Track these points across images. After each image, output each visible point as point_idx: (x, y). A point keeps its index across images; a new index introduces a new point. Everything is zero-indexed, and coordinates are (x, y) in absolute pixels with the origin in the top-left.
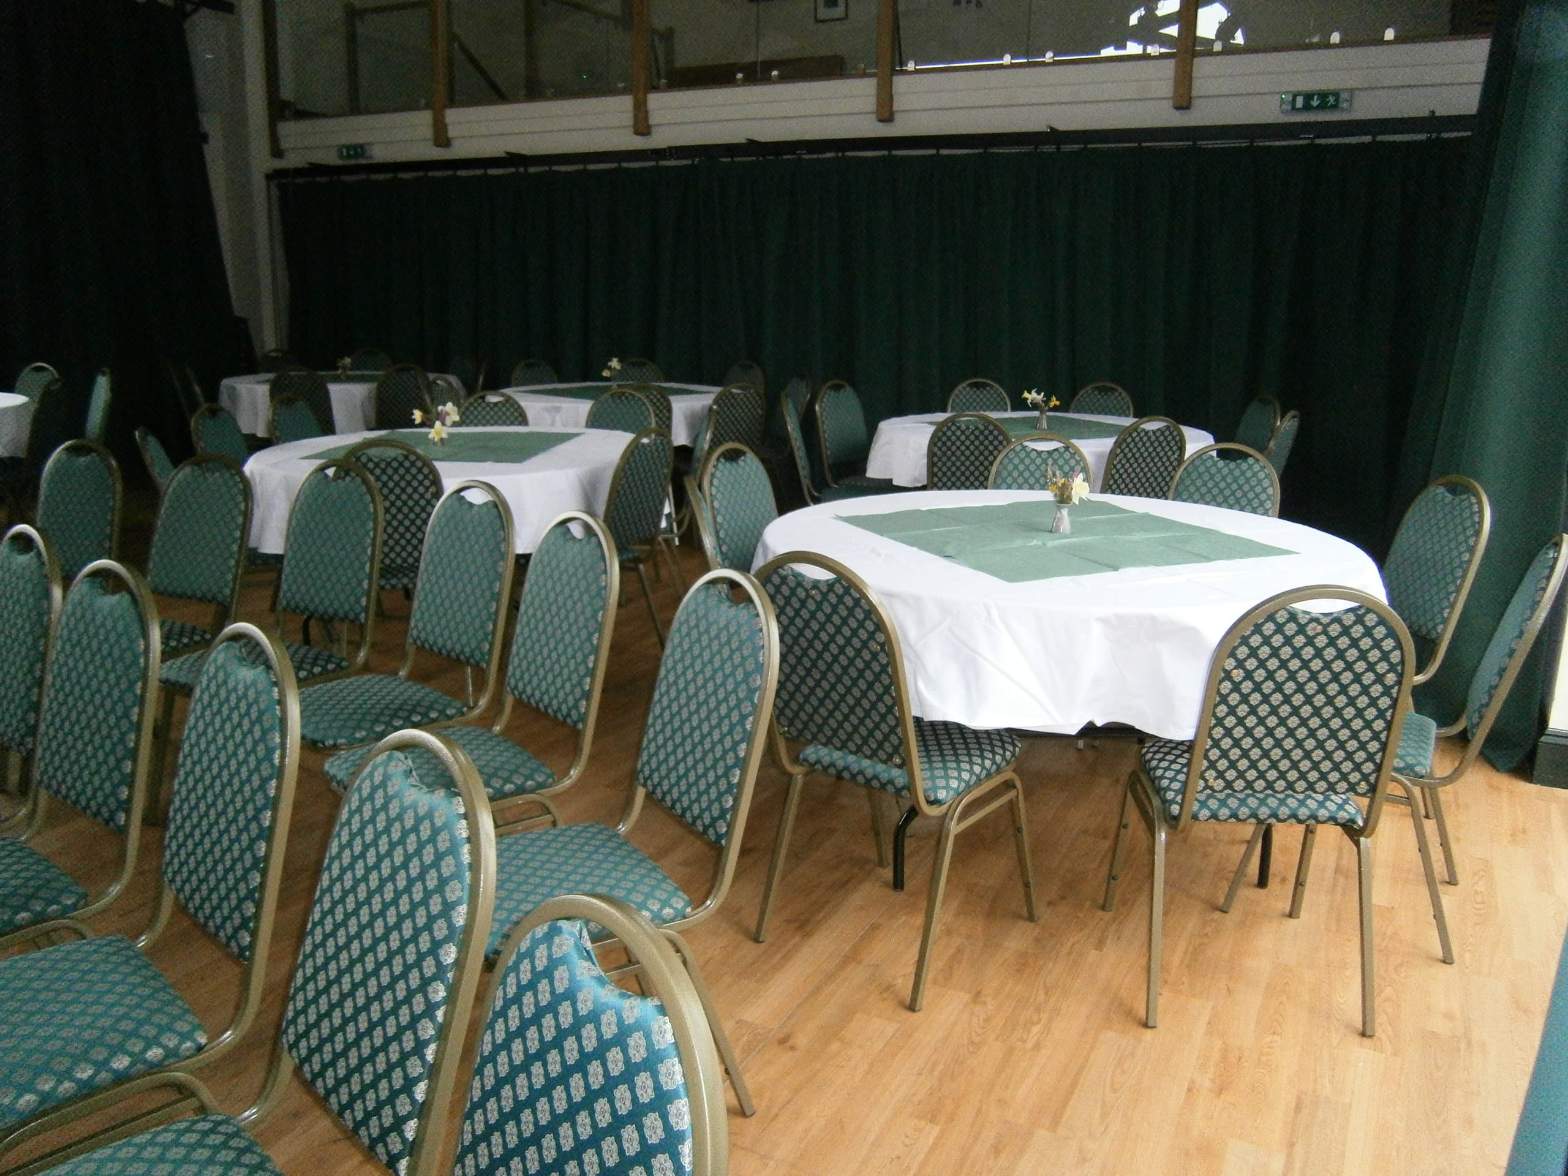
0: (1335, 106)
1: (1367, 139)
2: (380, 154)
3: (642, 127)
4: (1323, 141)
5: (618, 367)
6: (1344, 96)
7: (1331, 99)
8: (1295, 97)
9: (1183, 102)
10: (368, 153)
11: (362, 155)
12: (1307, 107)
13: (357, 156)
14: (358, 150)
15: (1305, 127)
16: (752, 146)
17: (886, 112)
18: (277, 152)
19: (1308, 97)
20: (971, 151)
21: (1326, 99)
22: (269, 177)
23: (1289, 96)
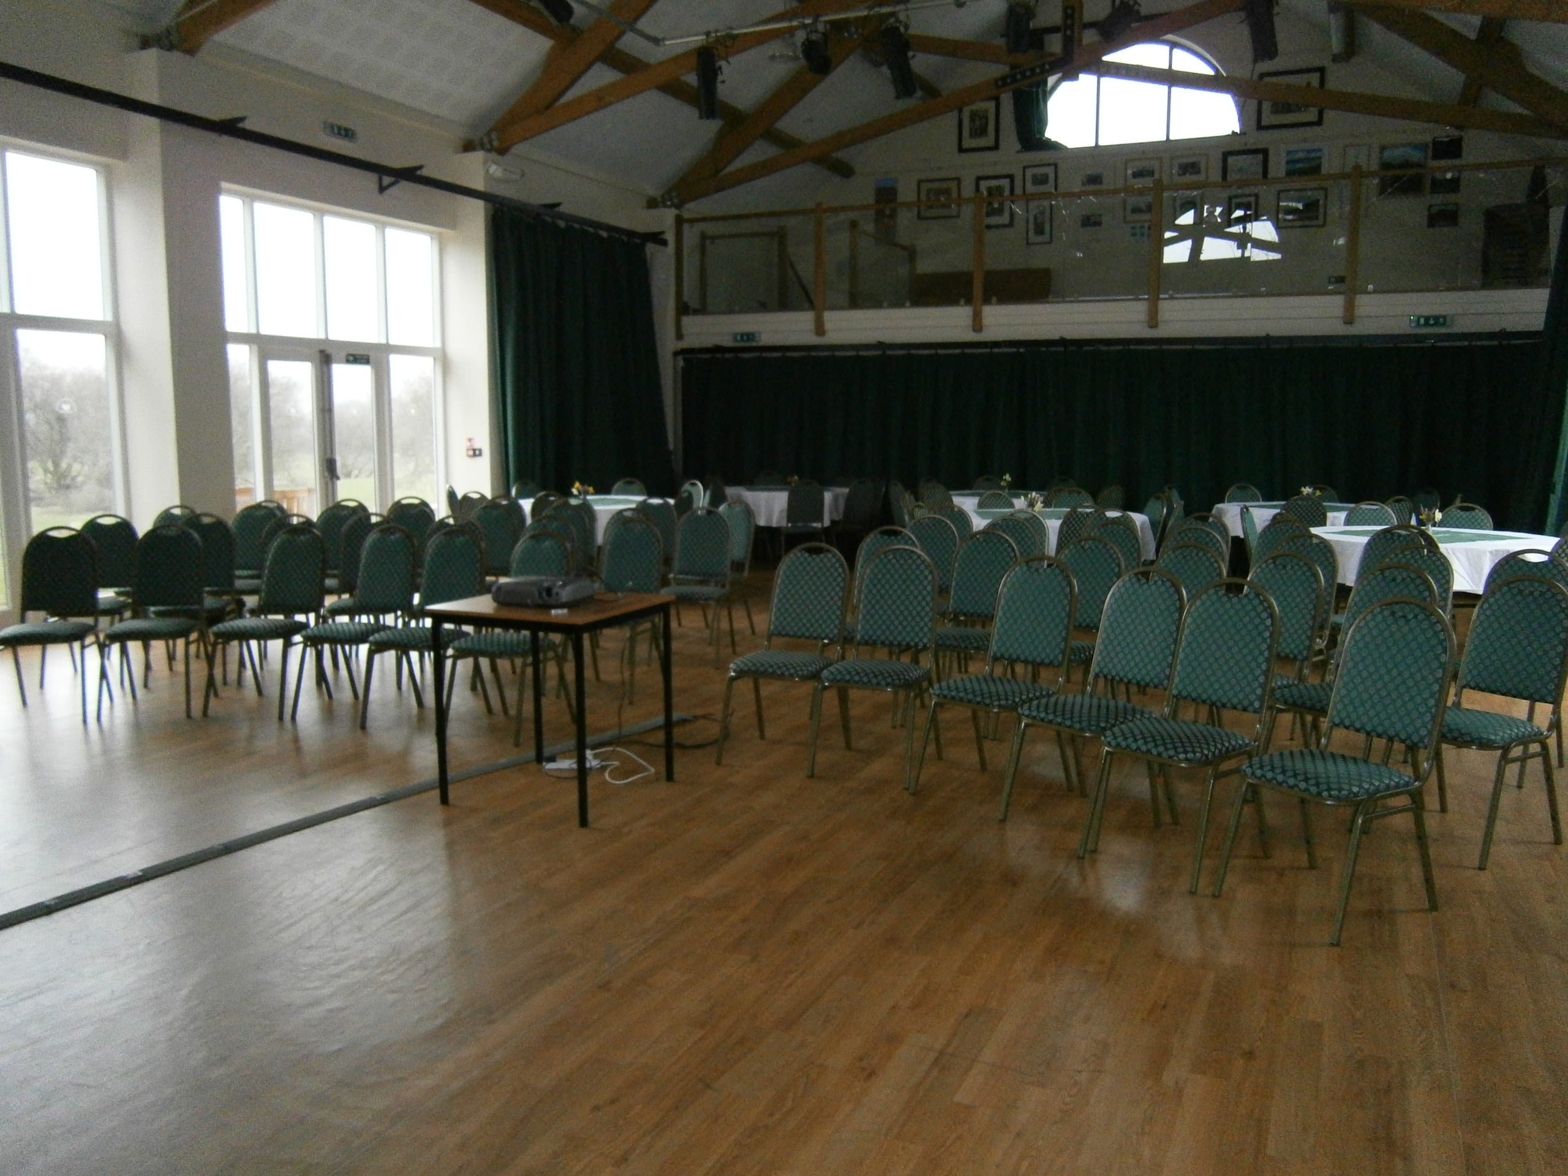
0: (1444, 324)
1: (1466, 343)
2: (766, 339)
3: (977, 325)
4: (1439, 344)
5: (1010, 479)
6: (1448, 320)
7: (1441, 320)
8: (1419, 319)
9: (1349, 320)
10: (757, 339)
11: (753, 340)
12: (1427, 324)
13: (748, 340)
14: (750, 336)
15: (1426, 337)
16: (1063, 342)
17: (1153, 320)
18: (679, 336)
19: (1427, 319)
20: (1213, 347)
21: (1438, 320)
22: (676, 354)
23: (1416, 318)
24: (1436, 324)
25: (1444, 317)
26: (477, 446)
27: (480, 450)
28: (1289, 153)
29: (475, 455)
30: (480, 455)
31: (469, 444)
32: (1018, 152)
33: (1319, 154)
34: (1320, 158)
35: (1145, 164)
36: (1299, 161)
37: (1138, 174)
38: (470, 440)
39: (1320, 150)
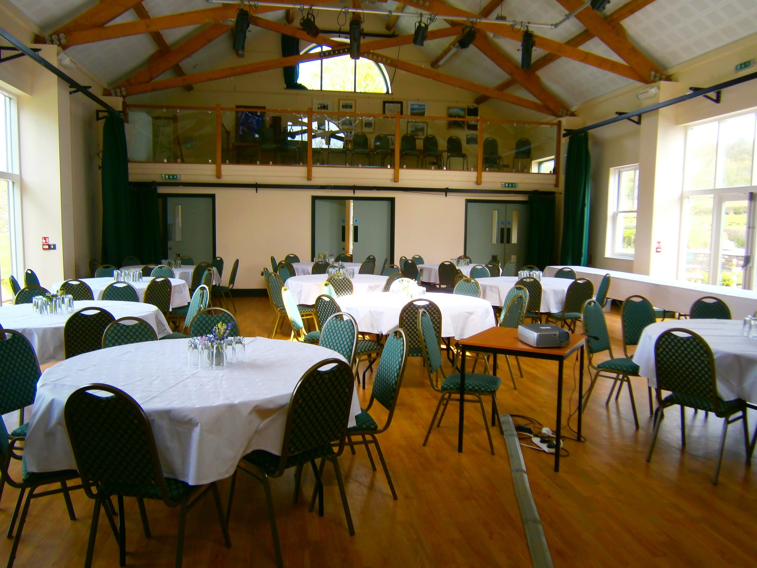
0: (515, 187)
8: (506, 184)
9: (479, 183)
11: (176, 179)
13: (173, 179)
14: (174, 176)
17: (397, 179)
19: (509, 184)
23: (504, 184)
24: (512, 186)
25: (515, 184)
26: (51, 243)
27: (55, 246)
28: (412, 105)
29: (50, 248)
30: (55, 248)
31: (44, 241)
32: (285, 88)
33: (423, 107)
34: (424, 109)
35: (349, 102)
36: (415, 109)
37: (345, 107)
38: (45, 238)
39: (424, 106)
